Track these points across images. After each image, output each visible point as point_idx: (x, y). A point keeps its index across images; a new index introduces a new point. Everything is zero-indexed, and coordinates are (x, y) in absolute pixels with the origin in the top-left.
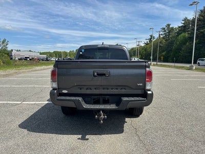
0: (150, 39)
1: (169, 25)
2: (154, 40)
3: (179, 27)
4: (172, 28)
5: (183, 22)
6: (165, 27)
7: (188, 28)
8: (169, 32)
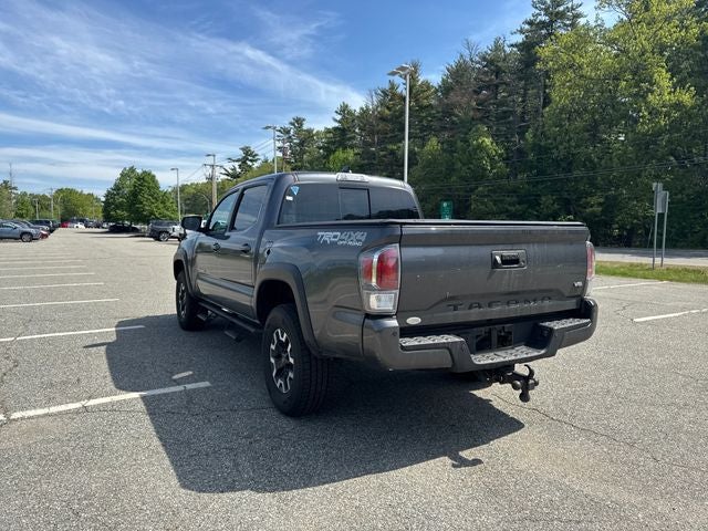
0: (243, 161)
1: (299, 122)
2: (256, 165)
3: (328, 131)
4: (309, 131)
5: (339, 117)
6: (288, 126)
7: (354, 138)
8: (301, 144)
